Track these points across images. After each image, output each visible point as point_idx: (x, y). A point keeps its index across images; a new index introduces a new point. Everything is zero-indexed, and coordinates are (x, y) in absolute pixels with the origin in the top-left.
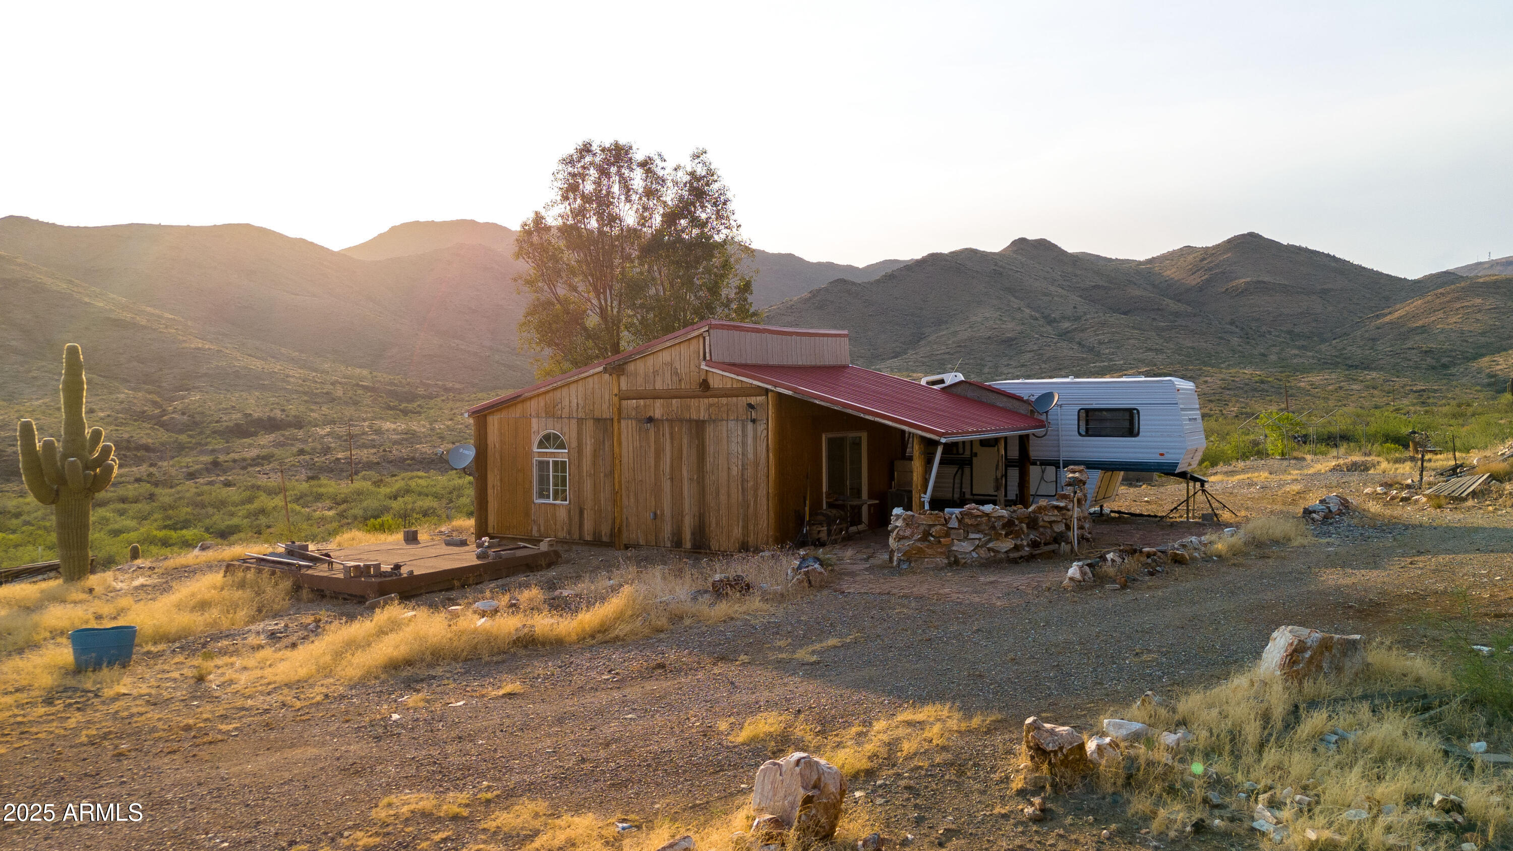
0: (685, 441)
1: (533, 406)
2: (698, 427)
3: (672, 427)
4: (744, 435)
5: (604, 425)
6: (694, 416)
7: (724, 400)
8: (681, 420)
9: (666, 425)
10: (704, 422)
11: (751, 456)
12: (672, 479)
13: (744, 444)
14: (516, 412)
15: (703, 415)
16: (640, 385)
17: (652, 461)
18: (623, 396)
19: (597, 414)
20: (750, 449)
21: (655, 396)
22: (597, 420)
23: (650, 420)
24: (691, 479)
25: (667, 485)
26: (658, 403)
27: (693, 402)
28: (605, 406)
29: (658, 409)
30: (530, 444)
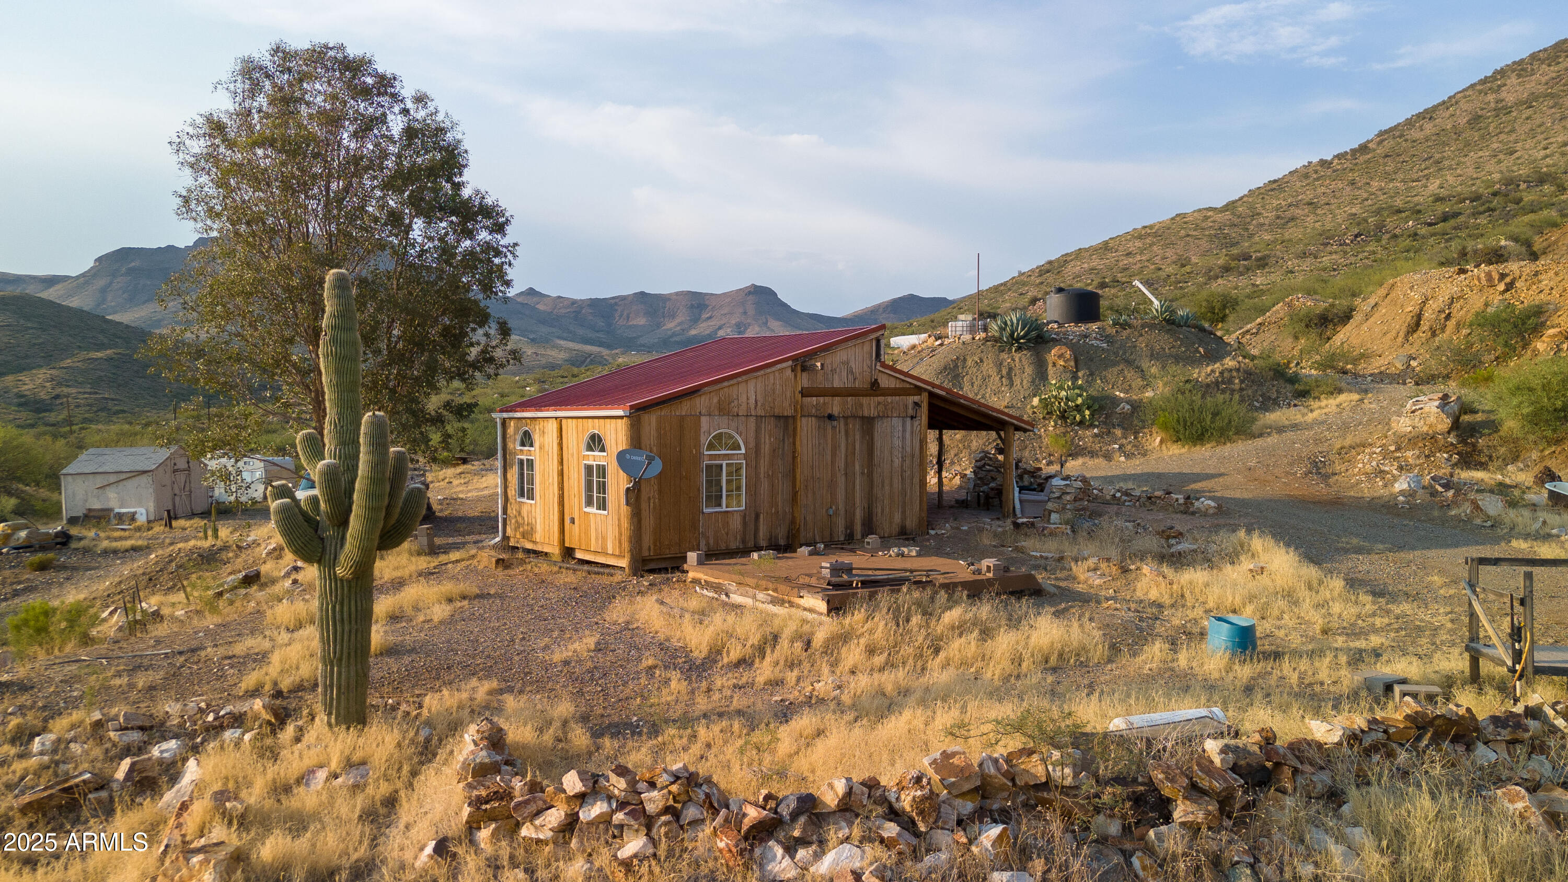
0: (858, 437)
1: (702, 403)
2: (868, 423)
3: (846, 424)
4: (904, 431)
5: (786, 423)
6: (866, 414)
7: (889, 399)
8: (854, 417)
9: (842, 421)
10: (873, 418)
11: (908, 449)
12: (846, 474)
13: (904, 438)
14: (684, 408)
15: (873, 413)
16: (821, 382)
17: (829, 458)
18: (805, 393)
19: (777, 411)
20: (908, 442)
21: (835, 393)
22: (778, 417)
23: (831, 417)
24: (863, 473)
25: (841, 481)
26: (837, 400)
27: (865, 400)
28: (786, 404)
29: (835, 406)
30: (698, 445)
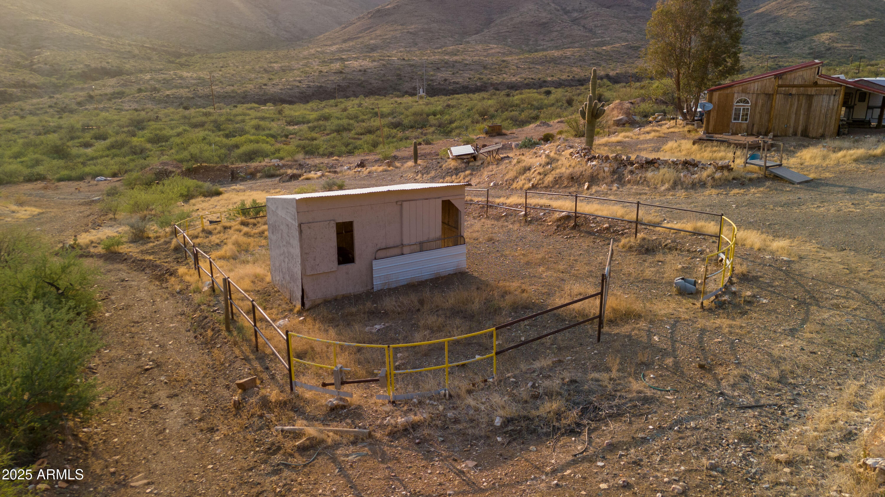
0: (804, 101)
1: (736, 89)
2: (810, 97)
3: (799, 97)
4: (830, 100)
5: (769, 96)
6: (809, 93)
7: (823, 88)
8: (803, 95)
9: (797, 97)
10: (813, 95)
11: (831, 106)
12: (796, 114)
13: (829, 103)
14: (729, 91)
15: (813, 93)
16: (787, 82)
17: (788, 108)
18: (779, 86)
19: (766, 92)
20: (831, 105)
21: (794, 86)
22: (766, 94)
23: (791, 94)
24: (804, 114)
25: (793, 117)
26: (794, 89)
27: (809, 89)
28: (771, 89)
29: (794, 91)
30: (733, 102)
